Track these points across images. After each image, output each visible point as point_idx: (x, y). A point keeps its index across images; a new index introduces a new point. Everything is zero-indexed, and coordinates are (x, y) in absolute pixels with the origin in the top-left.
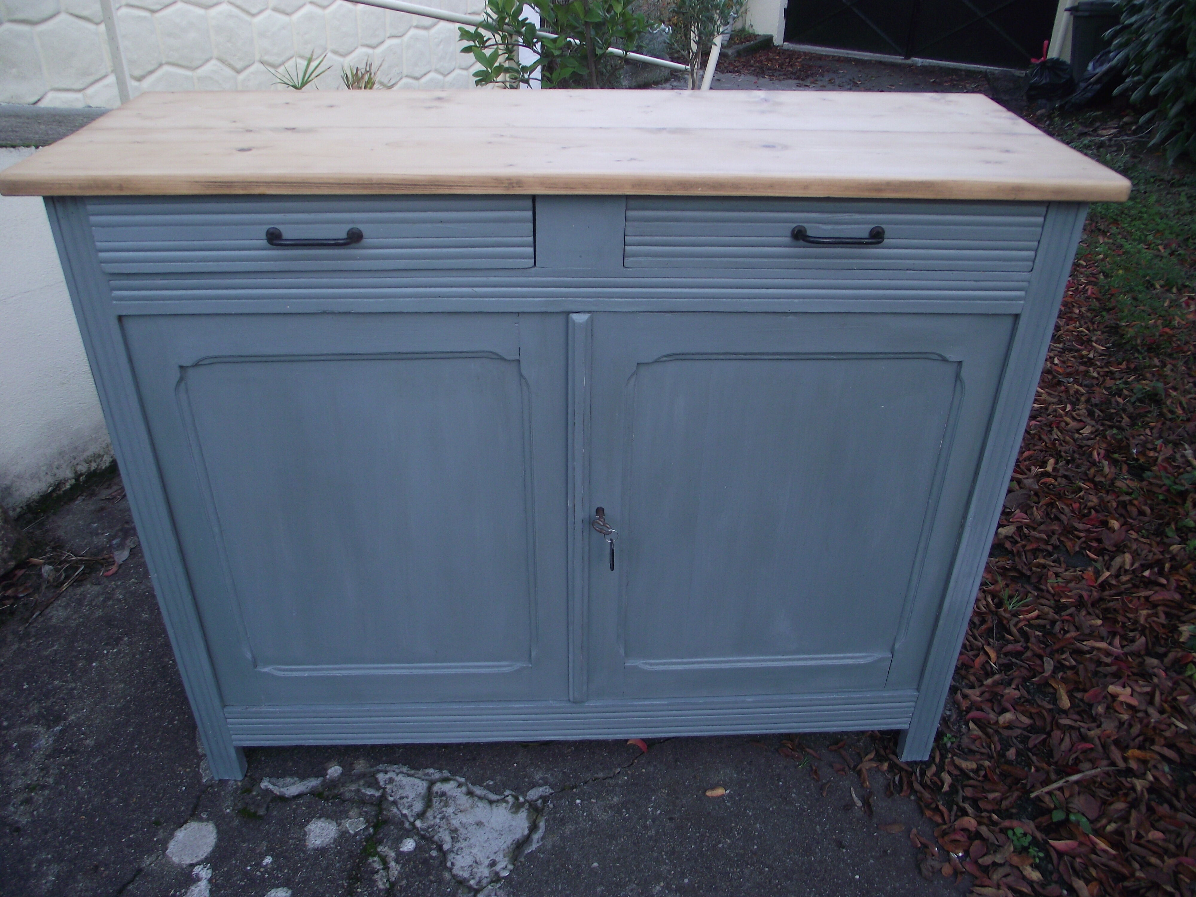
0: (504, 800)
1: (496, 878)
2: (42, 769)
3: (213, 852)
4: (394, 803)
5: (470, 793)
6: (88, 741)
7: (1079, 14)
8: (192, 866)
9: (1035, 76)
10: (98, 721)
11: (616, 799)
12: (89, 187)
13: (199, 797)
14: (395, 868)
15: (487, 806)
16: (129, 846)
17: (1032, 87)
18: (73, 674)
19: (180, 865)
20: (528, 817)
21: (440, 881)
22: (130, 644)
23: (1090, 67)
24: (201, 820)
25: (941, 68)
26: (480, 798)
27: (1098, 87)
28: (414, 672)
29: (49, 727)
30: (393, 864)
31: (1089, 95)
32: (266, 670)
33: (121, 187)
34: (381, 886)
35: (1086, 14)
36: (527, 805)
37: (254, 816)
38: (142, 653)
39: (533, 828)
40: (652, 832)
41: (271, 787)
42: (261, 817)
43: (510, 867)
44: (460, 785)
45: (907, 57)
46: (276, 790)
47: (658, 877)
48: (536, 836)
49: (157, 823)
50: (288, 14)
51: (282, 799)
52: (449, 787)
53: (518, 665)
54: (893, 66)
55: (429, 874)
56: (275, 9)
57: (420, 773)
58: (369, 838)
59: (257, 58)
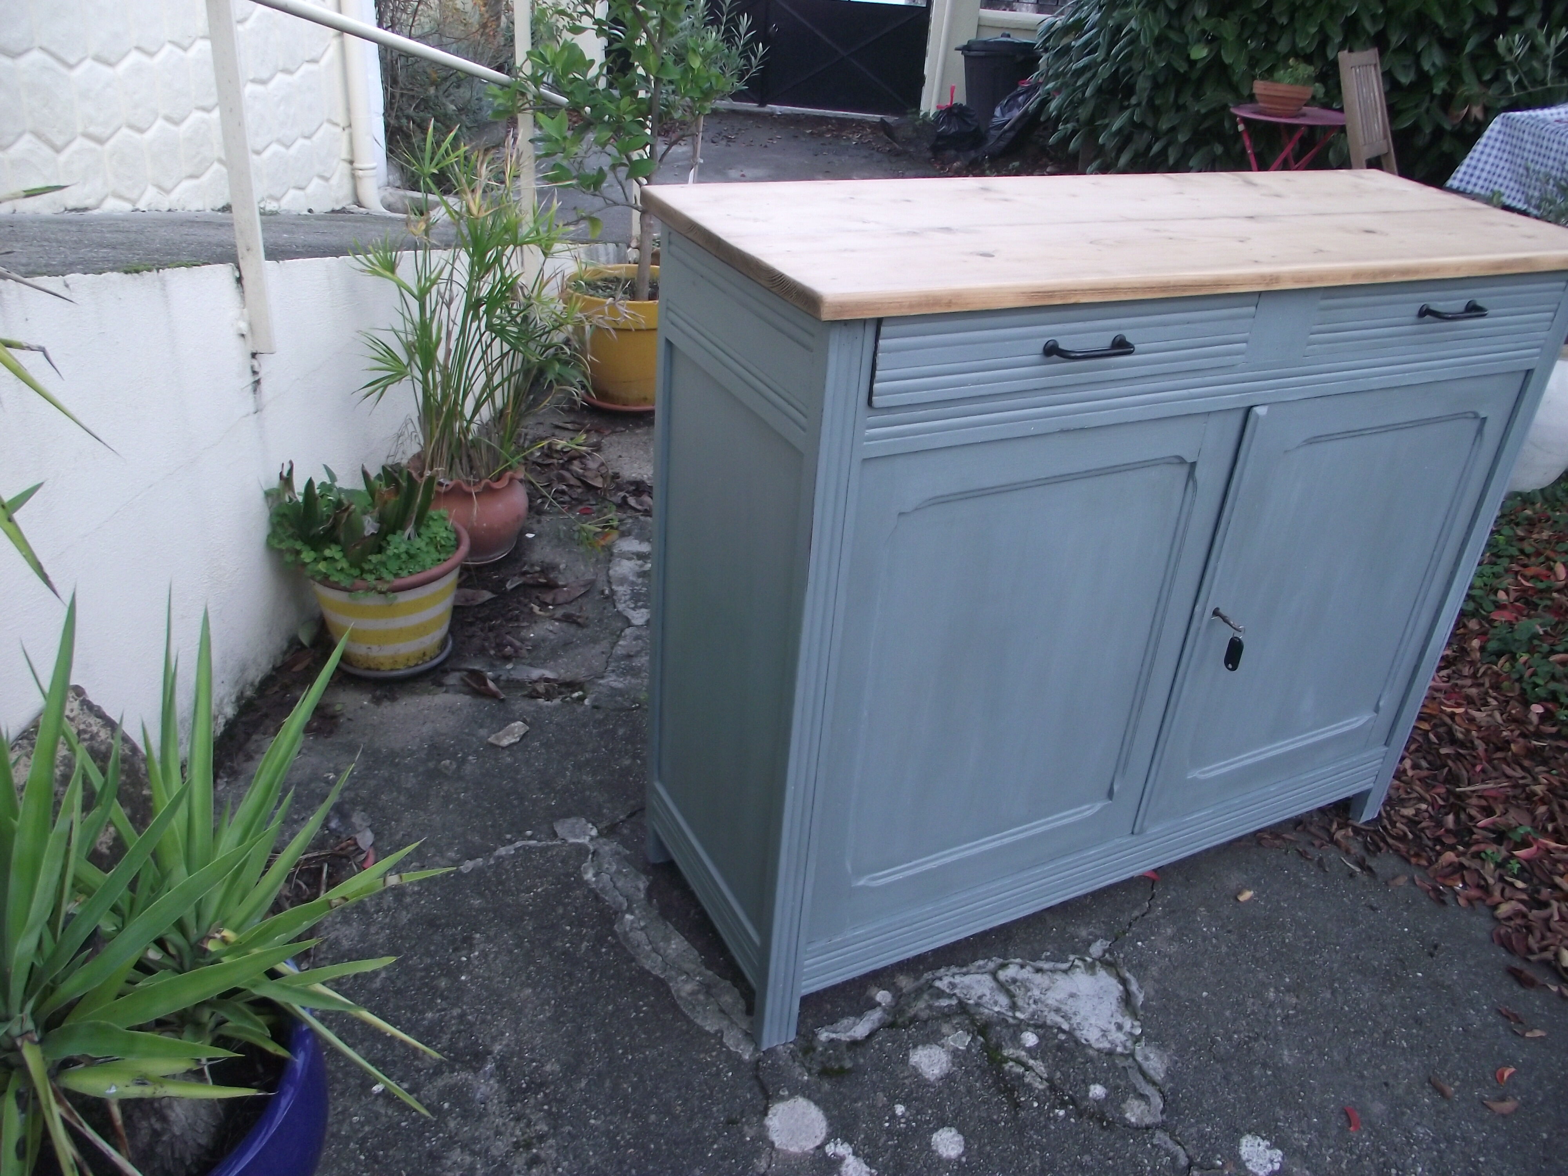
0: (1073, 967)
1: (1137, 1040)
2: (518, 1119)
3: (830, 1125)
4: (978, 1005)
5: (1038, 970)
6: (548, 1068)
7: (972, 53)
8: (820, 1147)
9: (942, 124)
10: (538, 1040)
11: (1169, 931)
12: (920, 305)
13: (757, 1077)
14: (1039, 1066)
15: (1064, 976)
16: (724, 1158)
18: (444, 998)
19: (805, 1154)
20: (1110, 974)
21: (1091, 1060)
22: (489, 940)
23: (998, 112)
24: (782, 1099)
25: (808, 117)
26: (1053, 971)
27: (1011, 134)
28: (1006, 841)
29: (476, 1070)
30: (1031, 1062)
32: (861, 882)
34: (1041, 1087)
35: (982, 54)
36: (1097, 963)
37: (842, 1072)
38: (517, 946)
39: (1124, 982)
40: (1224, 949)
41: (834, 1036)
42: (850, 1071)
43: (1137, 1023)
44: (1022, 967)
45: (762, 104)
46: (844, 1037)
47: (1265, 986)
48: (1134, 987)
49: (731, 1122)
50: (111, 65)
51: (854, 1044)
52: (1011, 972)
53: (1098, 806)
55: (1073, 1058)
57: (973, 967)
58: (985, 1047)
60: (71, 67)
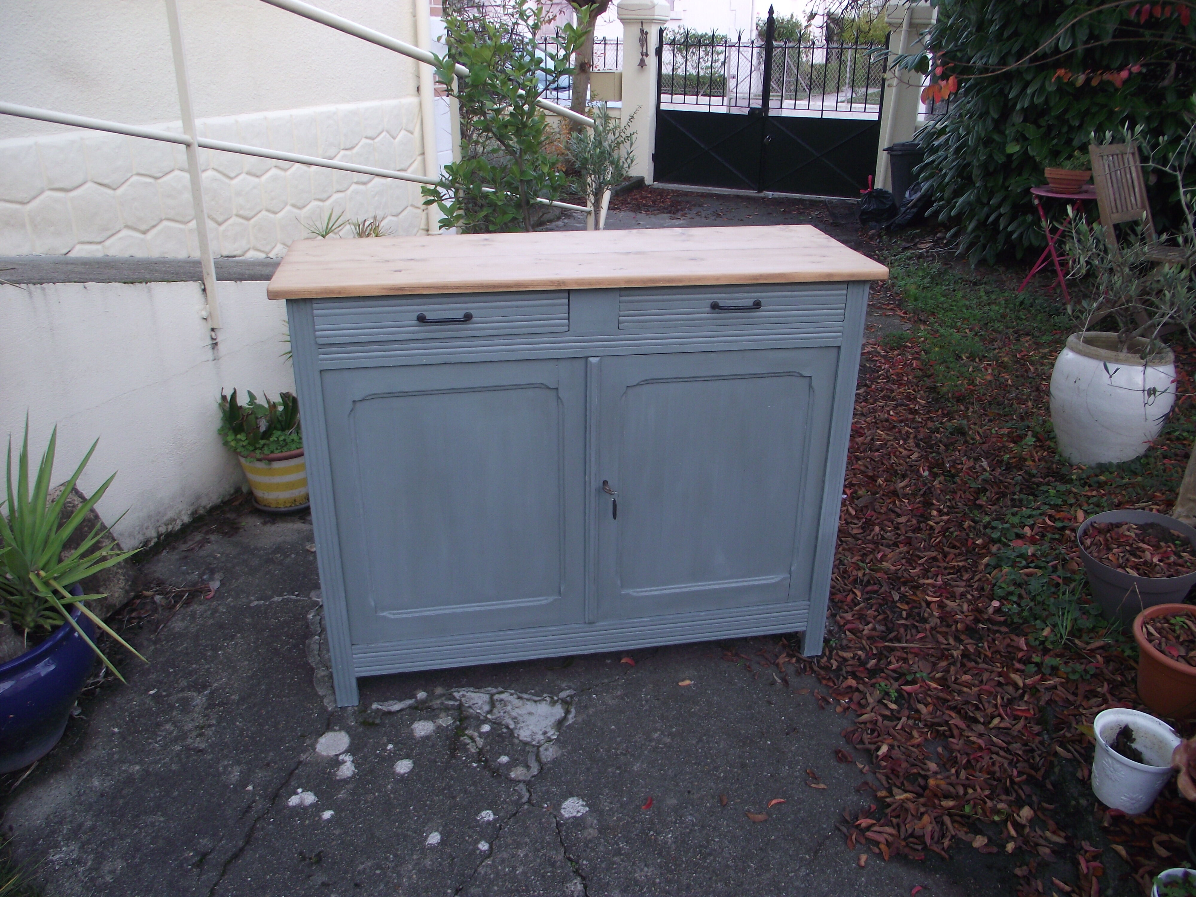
0: (544, 700)
1: (549, 740)
2: (205, 716)
3: (350, 746)
4: (470, 707)
5: (520, 698)
6: (233, 697)
7: (895, 153)
8: (338, 755)
9: (864, 204)
10: (236, 685)
11: (619, 693)
13: (329, 719)
14: (480, 742)
15: (534, 704)
16: (287, 751)
17: (864, 212)
18: (205, 659)
19: (328, 756)
20: (562, 707)
21: (513, 745)
22: (243, 637)
23: (907, 194)
24: (335, 730)
25: (788, 199)
26: (528, 700)
27: (914, 210)
28: (483, 608)
29: (200, 693)
30: (478, 739)
31: (909, 216)
32: (384, 614)
33: (340, 293)
34: (473, 751)
35: (900, 153)
36: (560, 701)
37: (373, 724)
38: (254, 642)
39: (567, 712)
40: (647, 707)
41: (380, 707)
42: (377, 725)
43: (557, 733)
44: (512, 694)
45: (760, 191)
46: (385, 709)
47: (655, 730)
48: (570, 716)
49: (303, 736)
51: (390, 713)
52: (504, 696)
53: (551, 599)
54: (748, 198)
55: (503, 741)
56: (249, 173)
57: (482, 690)
58: (457, 728)
59: (234, 212)
60: (232, 179)
